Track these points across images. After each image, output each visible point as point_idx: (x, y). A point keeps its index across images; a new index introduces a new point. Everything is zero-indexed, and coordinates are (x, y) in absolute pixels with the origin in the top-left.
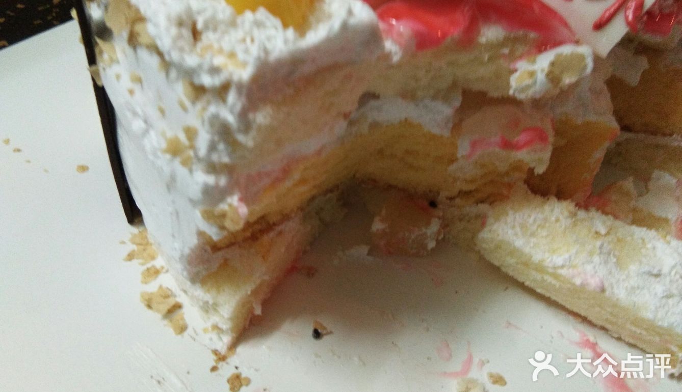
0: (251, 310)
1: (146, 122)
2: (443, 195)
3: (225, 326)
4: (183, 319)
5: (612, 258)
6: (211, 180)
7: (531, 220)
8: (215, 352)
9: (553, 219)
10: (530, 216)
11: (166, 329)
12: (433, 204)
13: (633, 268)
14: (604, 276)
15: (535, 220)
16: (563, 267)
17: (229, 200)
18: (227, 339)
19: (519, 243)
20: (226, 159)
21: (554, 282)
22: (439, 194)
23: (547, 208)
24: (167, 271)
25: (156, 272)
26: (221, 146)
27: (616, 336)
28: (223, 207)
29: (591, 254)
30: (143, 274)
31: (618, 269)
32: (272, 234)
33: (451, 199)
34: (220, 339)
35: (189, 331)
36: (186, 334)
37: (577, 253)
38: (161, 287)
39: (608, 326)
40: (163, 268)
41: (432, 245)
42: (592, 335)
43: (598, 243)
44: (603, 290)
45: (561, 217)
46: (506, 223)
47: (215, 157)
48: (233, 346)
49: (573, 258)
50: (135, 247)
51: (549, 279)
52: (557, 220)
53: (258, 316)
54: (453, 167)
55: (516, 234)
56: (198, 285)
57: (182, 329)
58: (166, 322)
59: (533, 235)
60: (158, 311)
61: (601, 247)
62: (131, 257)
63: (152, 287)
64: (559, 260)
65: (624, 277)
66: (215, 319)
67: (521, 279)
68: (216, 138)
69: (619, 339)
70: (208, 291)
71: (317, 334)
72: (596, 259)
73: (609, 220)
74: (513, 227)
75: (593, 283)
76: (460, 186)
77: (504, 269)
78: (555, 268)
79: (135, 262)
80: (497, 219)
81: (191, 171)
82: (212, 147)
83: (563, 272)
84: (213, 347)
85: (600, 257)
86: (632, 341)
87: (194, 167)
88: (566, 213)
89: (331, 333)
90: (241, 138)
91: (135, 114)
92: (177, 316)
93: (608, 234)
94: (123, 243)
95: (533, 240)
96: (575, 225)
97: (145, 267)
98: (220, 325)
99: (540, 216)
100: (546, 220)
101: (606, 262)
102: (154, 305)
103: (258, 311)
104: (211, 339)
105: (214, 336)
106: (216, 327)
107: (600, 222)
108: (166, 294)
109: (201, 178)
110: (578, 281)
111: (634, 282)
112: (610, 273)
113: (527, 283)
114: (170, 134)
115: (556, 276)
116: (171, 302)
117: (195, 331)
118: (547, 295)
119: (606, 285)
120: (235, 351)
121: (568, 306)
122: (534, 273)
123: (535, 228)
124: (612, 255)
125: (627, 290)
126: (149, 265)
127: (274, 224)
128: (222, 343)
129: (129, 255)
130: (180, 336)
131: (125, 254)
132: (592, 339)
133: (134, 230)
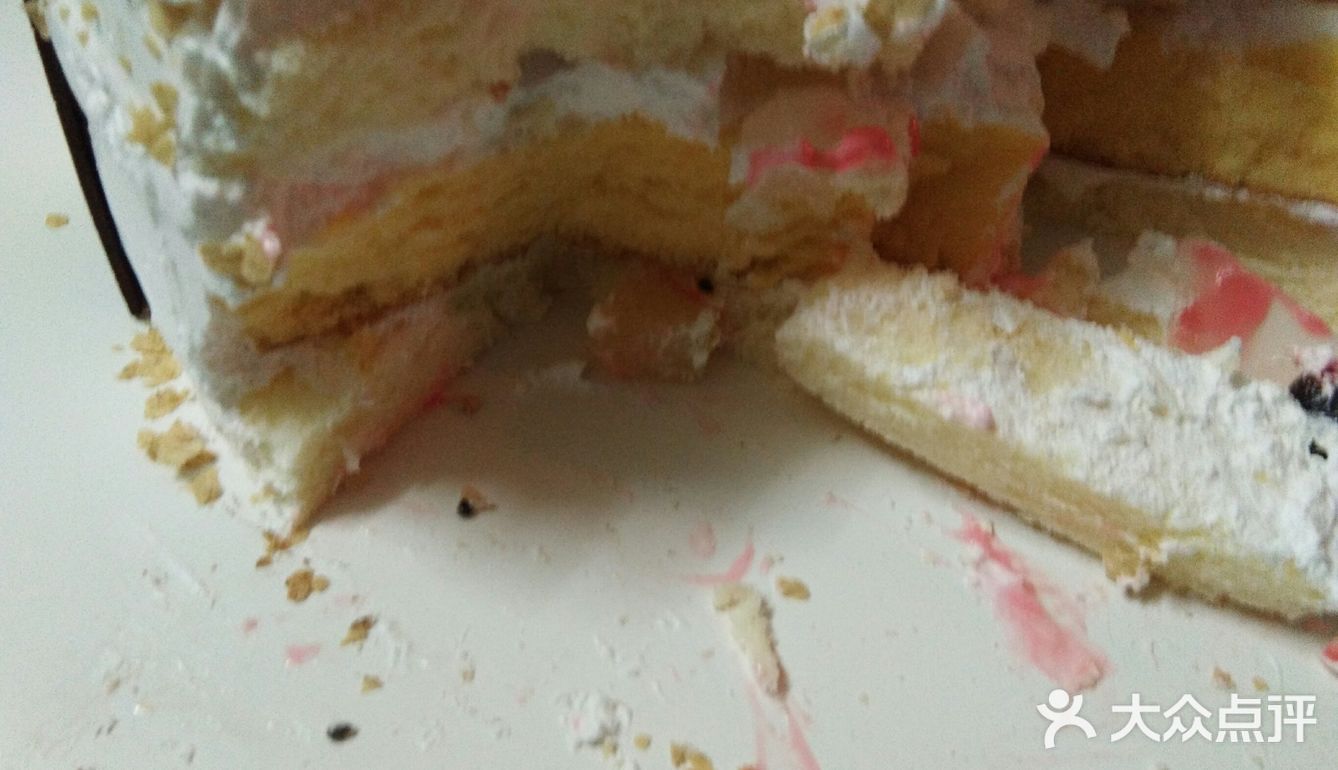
0: (340, 464)
1: (107, 89)
2: (724, 268)
3: (286, 486)
4: (215, 479)
5: (1018, 371)
6: (210, 187)
7: (872, 306)
8: (269, 535)
9: (914, 304)
10: (869, 298)
11: (183, 496)
12: (707, 286)
13: (1057, 393)
14: (996, 402)
15: (878, 307)
16: (920, 386)
17: (248, 227)
18: (291, 513)
19: (843, 344)
20: (230, 146)
21: (908, 417)
22: (715, 266)
23: (906, 286)
24: (193, 399)
25: (174, 400)
26: (219, 121)
27: (1030, 519)
28: (238, 241)
29: (977, 364)
30: (150, 402)
31: (1029, 391)
32: (382, 326)
33: (740, 275)
34: (280, 513)
35: (226, 499)
36: (218, 505)
37: (948, 361)
38: (177, 423)
39: (1015, 502)
40: (187, 393)
41: (700, 359)
42: (984, 519)
43: (991, 345)
44: (991, 426)
45: (930, 303)
46: (823, 309)
47: (209, 141)
48: (304, 526)
49: (940, 370)
50: (139, 357)
51: (898, 411)
52: (922, 307)
53: (354, 475)
54: (733, 212)
55: (839, 329)
56: (235, 412)
57: (212, 495)
58: (183, 484)
59: (872, 331)
60: (168, 462)
61: (996, 354)
62: (129, 373)
63: (163, 425)
64: (912, 375)
65: (1037, 405)
66: (268, 475)
67: (856, 417)
68: (210, 104)
69: (1037, 527)
70: (254, 422)
71: (466, 510)
72: (986, 374)
73: (1026, 310)
74: (836, 317)
75: (974, 414)
76: (752, 248)
77: (826, 400)
78: (906, 388)
79: (137, 383)
80: (811, 303)
81: (175, 172)
82: (203, 123)
83: (922, 397)
84: (267, 525)
85: (993, 370)
86: (1059, 529)
87: (181, 164)
88: (940, 295)
89: (493, 507)
90: (247, 100)
91: (91, 80)
92: (206, 474)
93: (1019, 331)
94: (118, 348)
95: (873, 340)
96: (955, 316)
97: (155, 391)
98: (277, 485)
99: (890, 299)
100: (899, 306)
101: (1004, 380)
102: (162, 452)
103: (353, 465)
104: (264, 514)
105: (268, 506)
106: (270, 490)
107: (1005, 312)
108: (185, 436)
109: (192, 184)
110: (946, 412)
111: (1053, 416)
112: (1012, 398)
113: (868, 425)
114: (139, 104)
115: (911, 406)
116: (194, 449)
117: (236, 500)
118: (905, 445)
119: (999, 418)
120: (308, 534)
121: (941, 465)
122: (873, 402)
123: (877, 320)
124: (1018, 367)
125: (1039, 428)
126: (162, 388)
127: (387, 307)
128: (283, 519)
129: (126, 370)
130: (206, 508)
131: (119, 369)
132: (985, 526)
133: (141, 327)
